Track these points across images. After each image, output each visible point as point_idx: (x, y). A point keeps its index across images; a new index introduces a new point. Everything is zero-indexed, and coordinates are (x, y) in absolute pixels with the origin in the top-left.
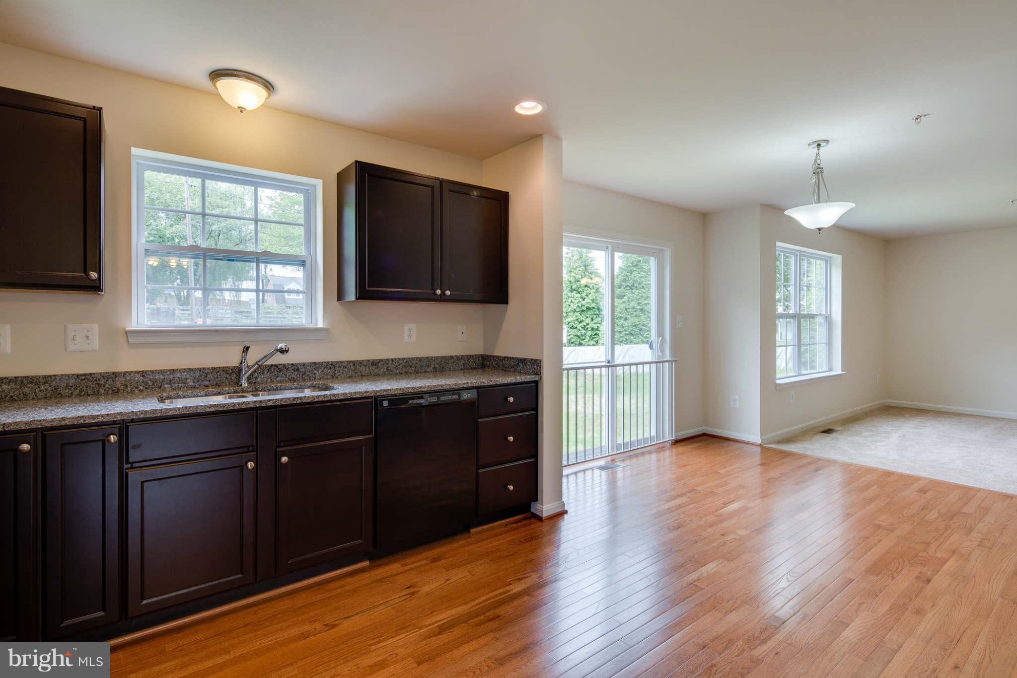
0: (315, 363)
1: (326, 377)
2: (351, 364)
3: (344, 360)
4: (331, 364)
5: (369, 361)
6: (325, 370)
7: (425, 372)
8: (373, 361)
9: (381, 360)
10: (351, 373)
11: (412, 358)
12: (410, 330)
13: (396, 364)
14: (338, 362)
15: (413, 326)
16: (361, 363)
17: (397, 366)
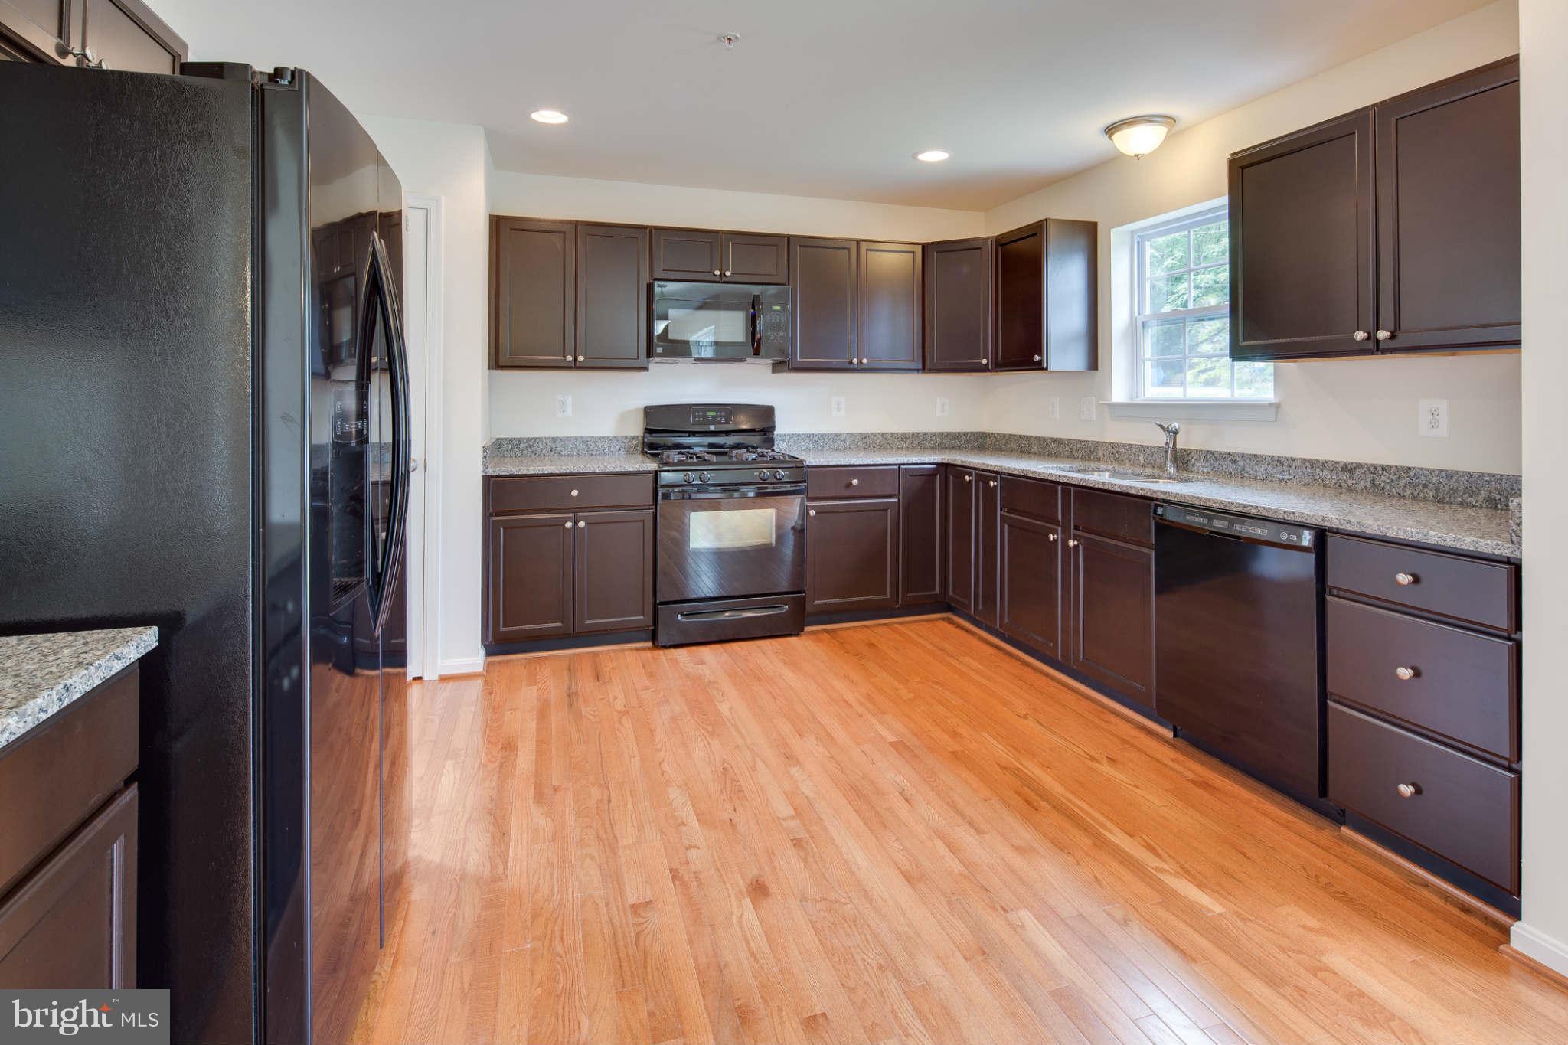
0: (1256, 456)
1: (1270, 478)
2: (1308, 464)
3: (1297, 456)
4: (1278, 461)
5: (1337, 463)
6: (1270, 468)
7: (1461, 504)
8: (1345, 465)
9: (1359, 466)
10: (1306, 480)
11: (1428, 470)
12: (1434, 414)
13: (1391, 477)
14: (1287, 459)
15: (1443, 406)
16: (1324, 465)
17: (1392, 481)
